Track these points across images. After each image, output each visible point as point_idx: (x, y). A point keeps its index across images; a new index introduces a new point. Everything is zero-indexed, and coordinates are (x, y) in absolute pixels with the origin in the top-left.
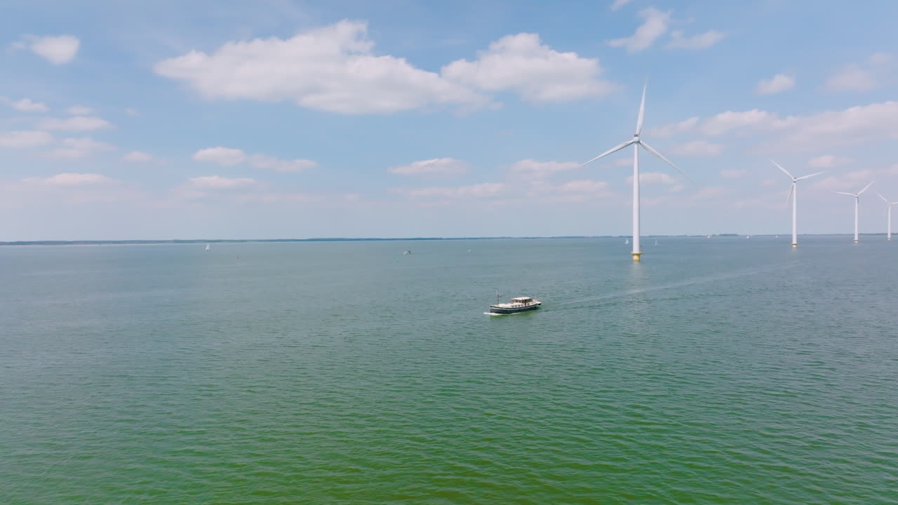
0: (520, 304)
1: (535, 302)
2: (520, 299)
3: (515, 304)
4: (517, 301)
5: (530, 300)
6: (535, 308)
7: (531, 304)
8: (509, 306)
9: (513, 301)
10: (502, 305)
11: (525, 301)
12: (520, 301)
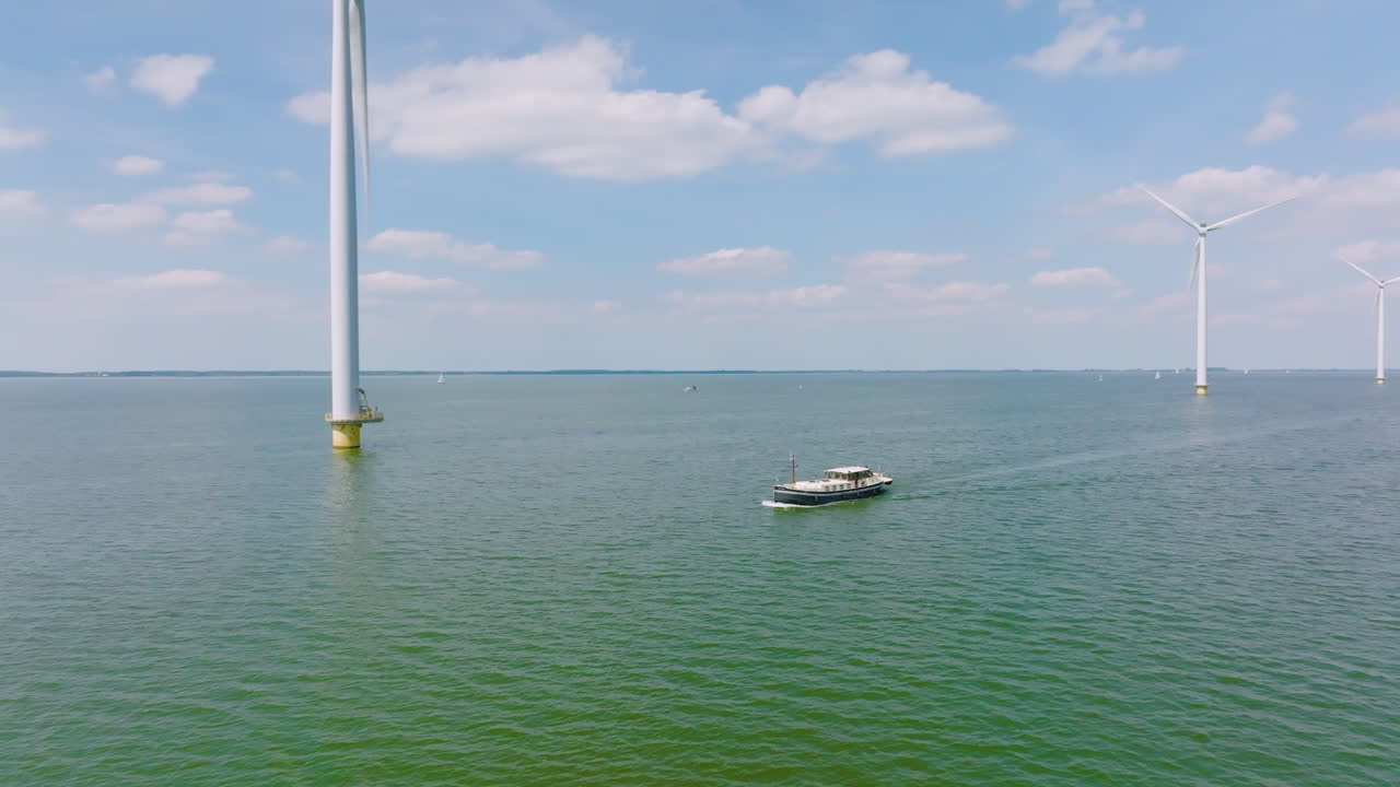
0: (846, 482)
1: (880, 478)
2: (845, 470)
3: (833, 482)
4: (837, 476)
5: (867, 474)
6: (877, 492)
7: (869, 482)
8: (818, 486)
9: (829, 476)
10: (802, 486)
11: (856, 476)
12: (844, 476)
